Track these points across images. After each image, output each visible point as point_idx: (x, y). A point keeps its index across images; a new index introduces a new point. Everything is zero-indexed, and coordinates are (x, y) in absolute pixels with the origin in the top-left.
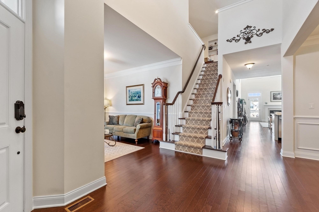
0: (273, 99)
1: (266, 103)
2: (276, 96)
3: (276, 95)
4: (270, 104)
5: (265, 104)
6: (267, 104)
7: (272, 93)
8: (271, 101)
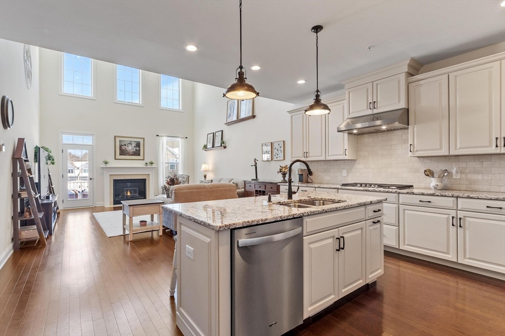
0: (120, 155)
1: (106, 163)
2: (125, 147)
3: (125, 145)
4: (113, 163)
5: (104, 166)
6: (108, 166)
7: (118, 140)
8: (115, 159)
